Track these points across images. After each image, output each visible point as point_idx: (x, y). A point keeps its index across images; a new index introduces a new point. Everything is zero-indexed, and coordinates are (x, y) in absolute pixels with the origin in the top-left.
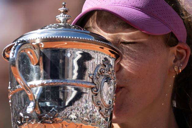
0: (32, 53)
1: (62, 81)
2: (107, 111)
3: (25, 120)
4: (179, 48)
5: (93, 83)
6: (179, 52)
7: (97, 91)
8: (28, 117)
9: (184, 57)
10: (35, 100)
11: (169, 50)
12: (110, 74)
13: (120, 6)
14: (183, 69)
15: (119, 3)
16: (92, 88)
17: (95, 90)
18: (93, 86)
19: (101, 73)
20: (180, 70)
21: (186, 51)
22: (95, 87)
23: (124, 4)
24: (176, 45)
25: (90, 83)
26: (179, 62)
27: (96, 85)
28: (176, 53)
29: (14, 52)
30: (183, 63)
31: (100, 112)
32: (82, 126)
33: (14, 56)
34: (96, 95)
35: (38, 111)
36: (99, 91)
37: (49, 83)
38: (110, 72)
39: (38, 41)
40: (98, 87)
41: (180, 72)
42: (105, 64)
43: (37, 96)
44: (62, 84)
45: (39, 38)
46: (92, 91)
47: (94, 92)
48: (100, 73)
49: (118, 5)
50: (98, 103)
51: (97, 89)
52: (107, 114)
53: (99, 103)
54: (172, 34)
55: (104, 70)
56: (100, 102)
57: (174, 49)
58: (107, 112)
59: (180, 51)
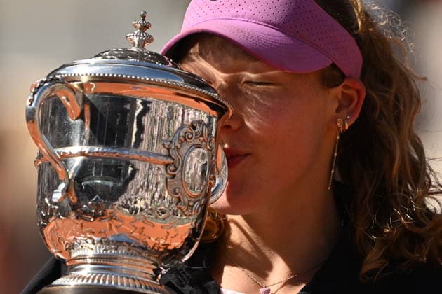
0: (69, 98)
1: (115, 151)
2: (191, 204)
3: (52, 210)
4: (346, 87)
5: (169, 156)
6: (345, 94)
7: (174, 171)
8: (56, 207)
9: (354, 104)
10: (70, 180)
11: (329, 93)
12: (204, 141)
13: (245, 23)
14: (350, 125)
15: (243, 17)
16: (167, 165)
17: (172, 168)
18: (170, 161)
19: (185, 140)
20: (347, 125)
21: (358, 92)
22: (173, 163)
23: (252, 19)
24: (341, 83)
25: (165, 156)
26: (344, 112)
27: (174, 159)
28: (340, 96)
29: (34, 99)
30: (351, 113)
31: (179, 206)
32: (143, 228)
33: (33, 105)
34: (174, 176)
35: (73, 199)
36: (178, 170)
37: (94, 152)
38: (202, 138)
39: (84, 80)
40: (177, 164)
41: (347, 128)
42: (195, 125)
43: (74, 173)
44: (114, 155)
45: (86, 75)
46: (166, 170)
47: (170, 172)
48: (183, 139)
49: (243, 19)
50: (175, 191)
51: (175, 166)
52: (192, 209)
53: (177, 191)
54: (334, 66)
55: (192, 134)
56: (179, 188)
57: (338, 90)
58: (192, 207)
59: (348, 92)
